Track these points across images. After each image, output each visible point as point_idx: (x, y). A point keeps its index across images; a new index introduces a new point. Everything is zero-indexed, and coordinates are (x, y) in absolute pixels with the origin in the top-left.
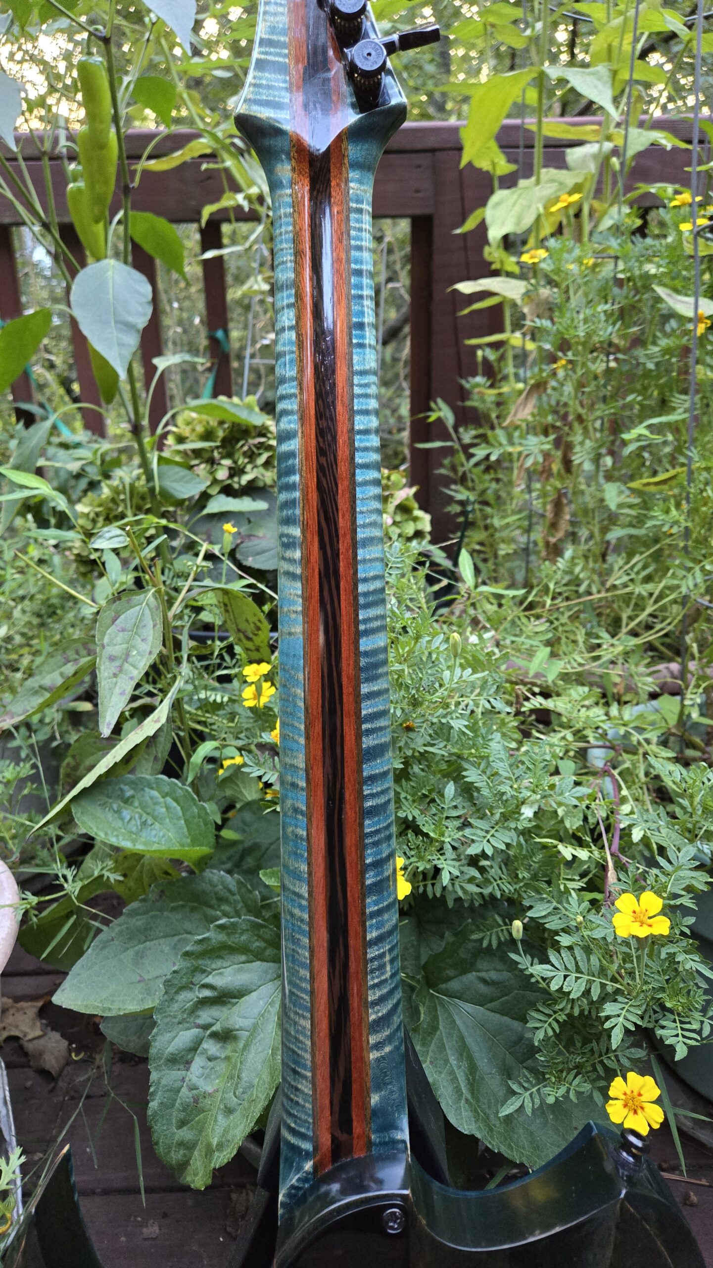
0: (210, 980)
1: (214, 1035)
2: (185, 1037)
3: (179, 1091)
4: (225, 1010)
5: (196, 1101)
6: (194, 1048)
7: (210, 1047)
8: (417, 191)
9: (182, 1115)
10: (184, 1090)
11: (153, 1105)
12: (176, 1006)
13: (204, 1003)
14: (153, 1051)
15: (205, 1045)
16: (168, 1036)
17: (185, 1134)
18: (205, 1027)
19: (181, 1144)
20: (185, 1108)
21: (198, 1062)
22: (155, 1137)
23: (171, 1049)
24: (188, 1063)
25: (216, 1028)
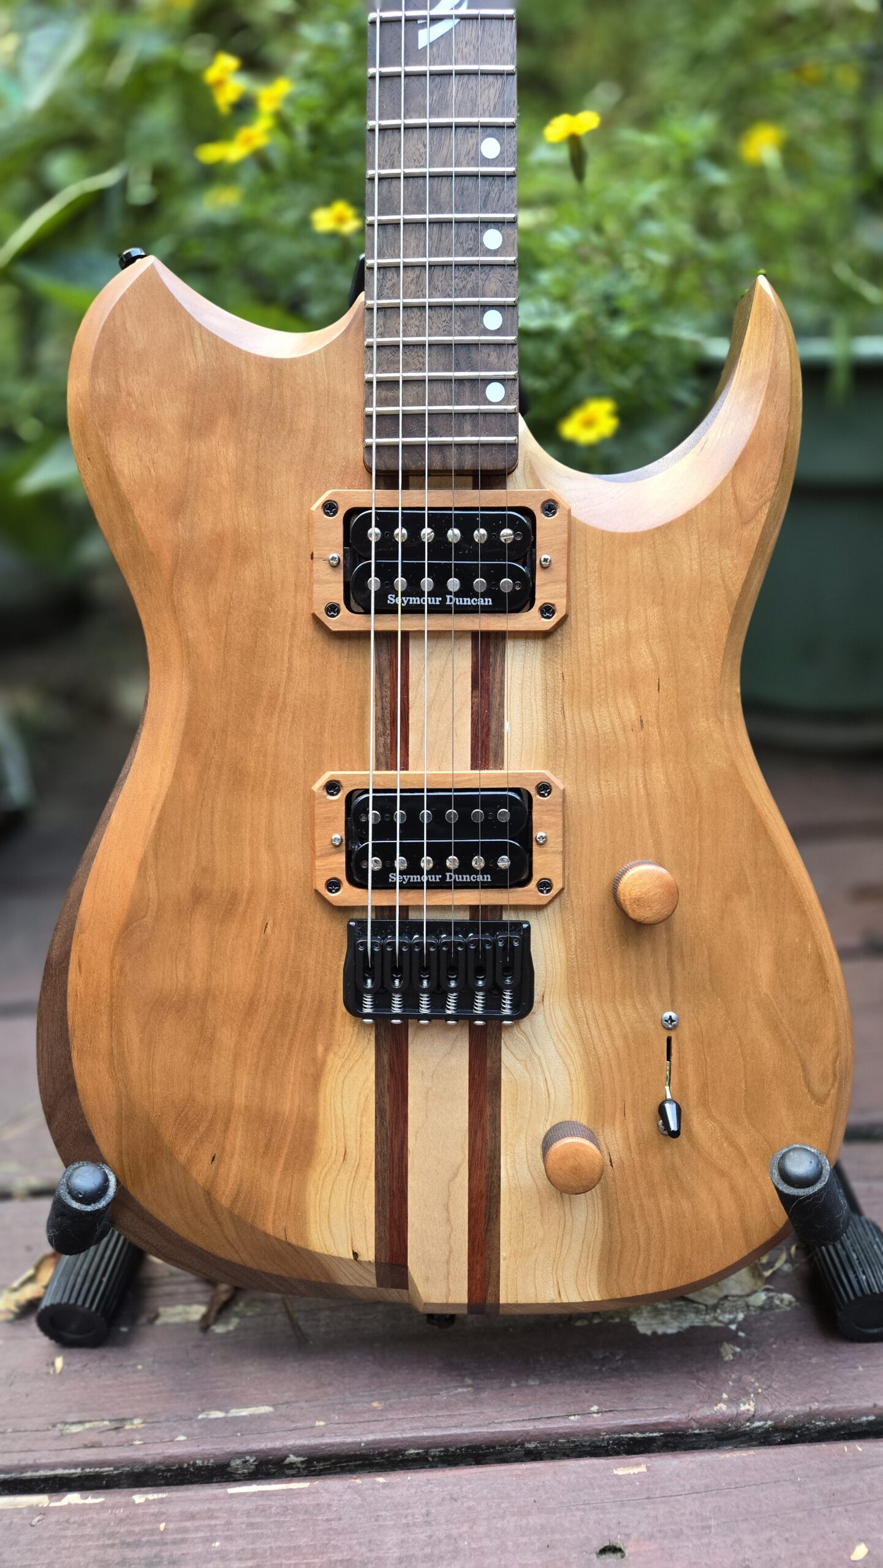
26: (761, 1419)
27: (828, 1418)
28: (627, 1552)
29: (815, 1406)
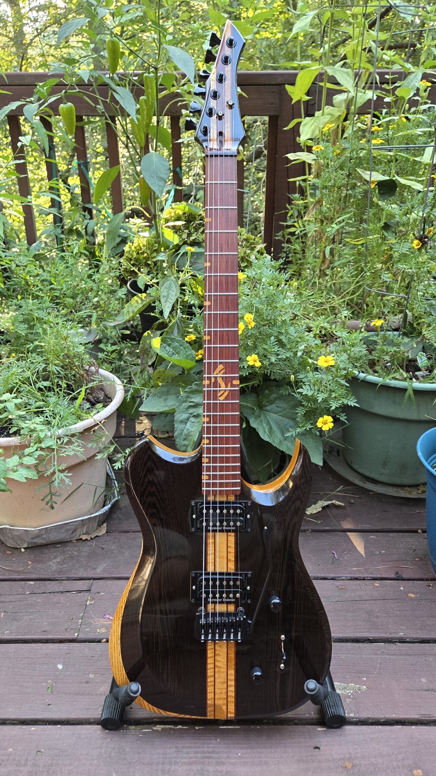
0: (192, 400)
1: (194, 416)
2: (185, 416)
3: (183, 430)
4: (197, 409)
5: (189, 433)
6: (188, 419)
7: (193, 419)
8: (272, 104)
9: (184, 437)
10: (185, 430)
11: (176, 434)
12: (182, 407)
13: (190, 407)
14: (175, 419)
15: (191, 419)
16: (180, 415)
17: (185, 442)
18: (191, 414)
19: (184, 445)
20: (186, 435)
21: (189, 424)
22: (176, 443)
23: (181, 418)
24: (186, 423)
25: (195, 414)
26: (356, 718)
27: (373, 720)
28: (321, 748)
29: (369, 716)
